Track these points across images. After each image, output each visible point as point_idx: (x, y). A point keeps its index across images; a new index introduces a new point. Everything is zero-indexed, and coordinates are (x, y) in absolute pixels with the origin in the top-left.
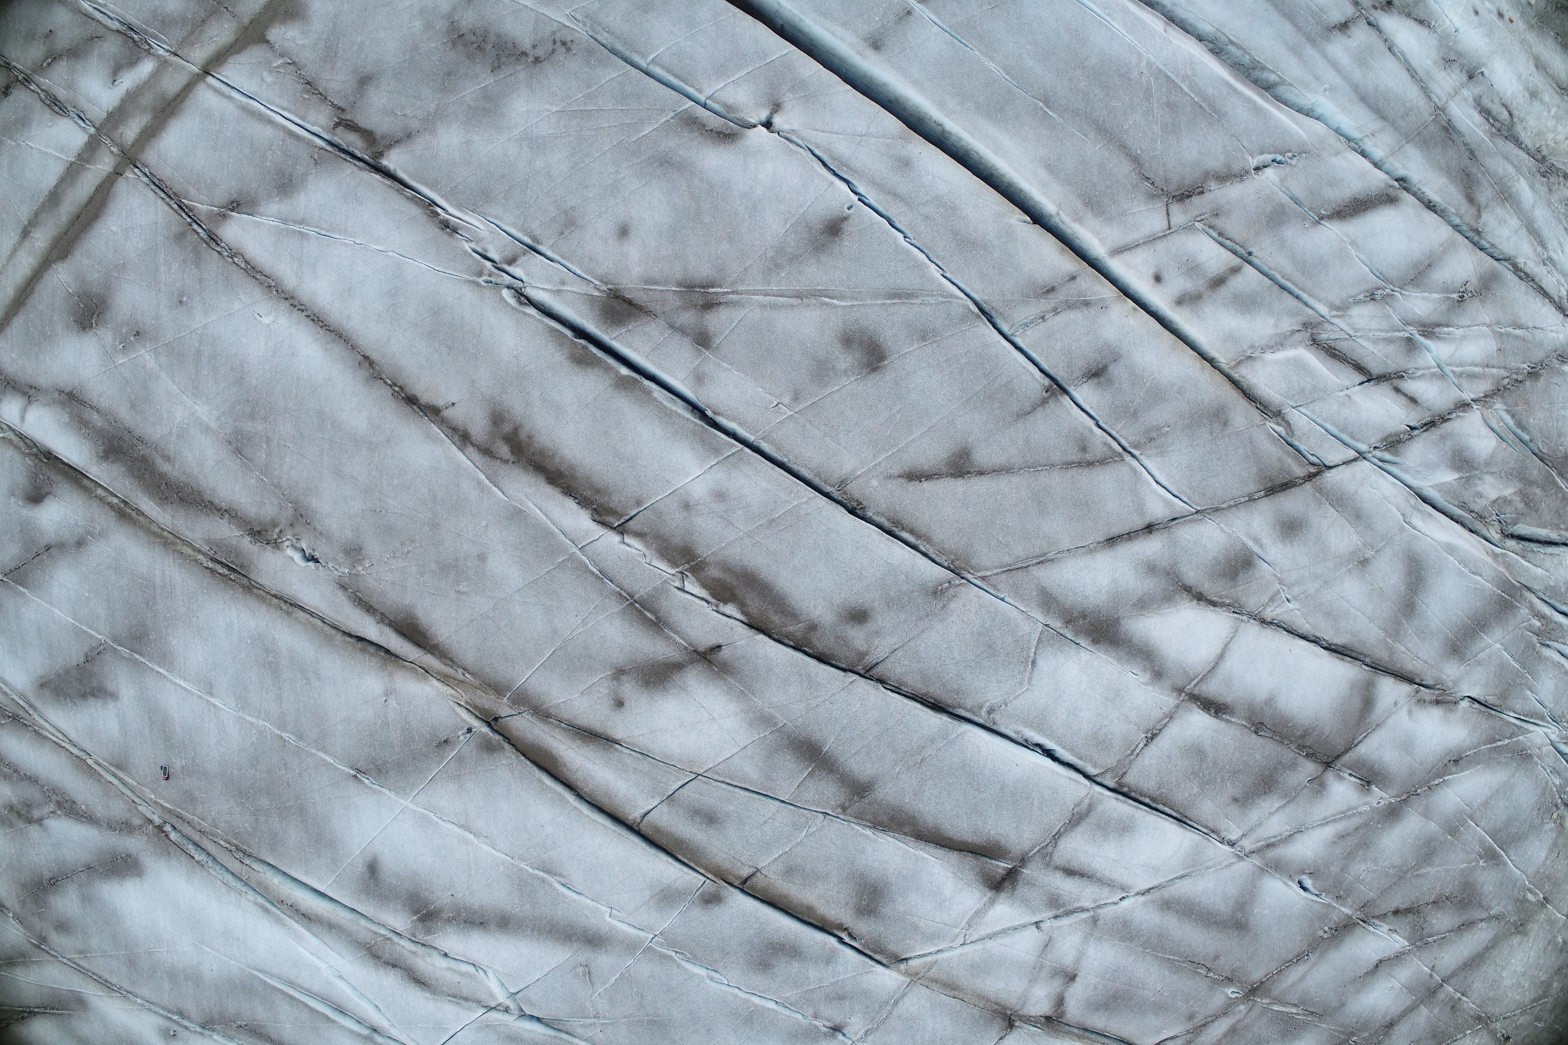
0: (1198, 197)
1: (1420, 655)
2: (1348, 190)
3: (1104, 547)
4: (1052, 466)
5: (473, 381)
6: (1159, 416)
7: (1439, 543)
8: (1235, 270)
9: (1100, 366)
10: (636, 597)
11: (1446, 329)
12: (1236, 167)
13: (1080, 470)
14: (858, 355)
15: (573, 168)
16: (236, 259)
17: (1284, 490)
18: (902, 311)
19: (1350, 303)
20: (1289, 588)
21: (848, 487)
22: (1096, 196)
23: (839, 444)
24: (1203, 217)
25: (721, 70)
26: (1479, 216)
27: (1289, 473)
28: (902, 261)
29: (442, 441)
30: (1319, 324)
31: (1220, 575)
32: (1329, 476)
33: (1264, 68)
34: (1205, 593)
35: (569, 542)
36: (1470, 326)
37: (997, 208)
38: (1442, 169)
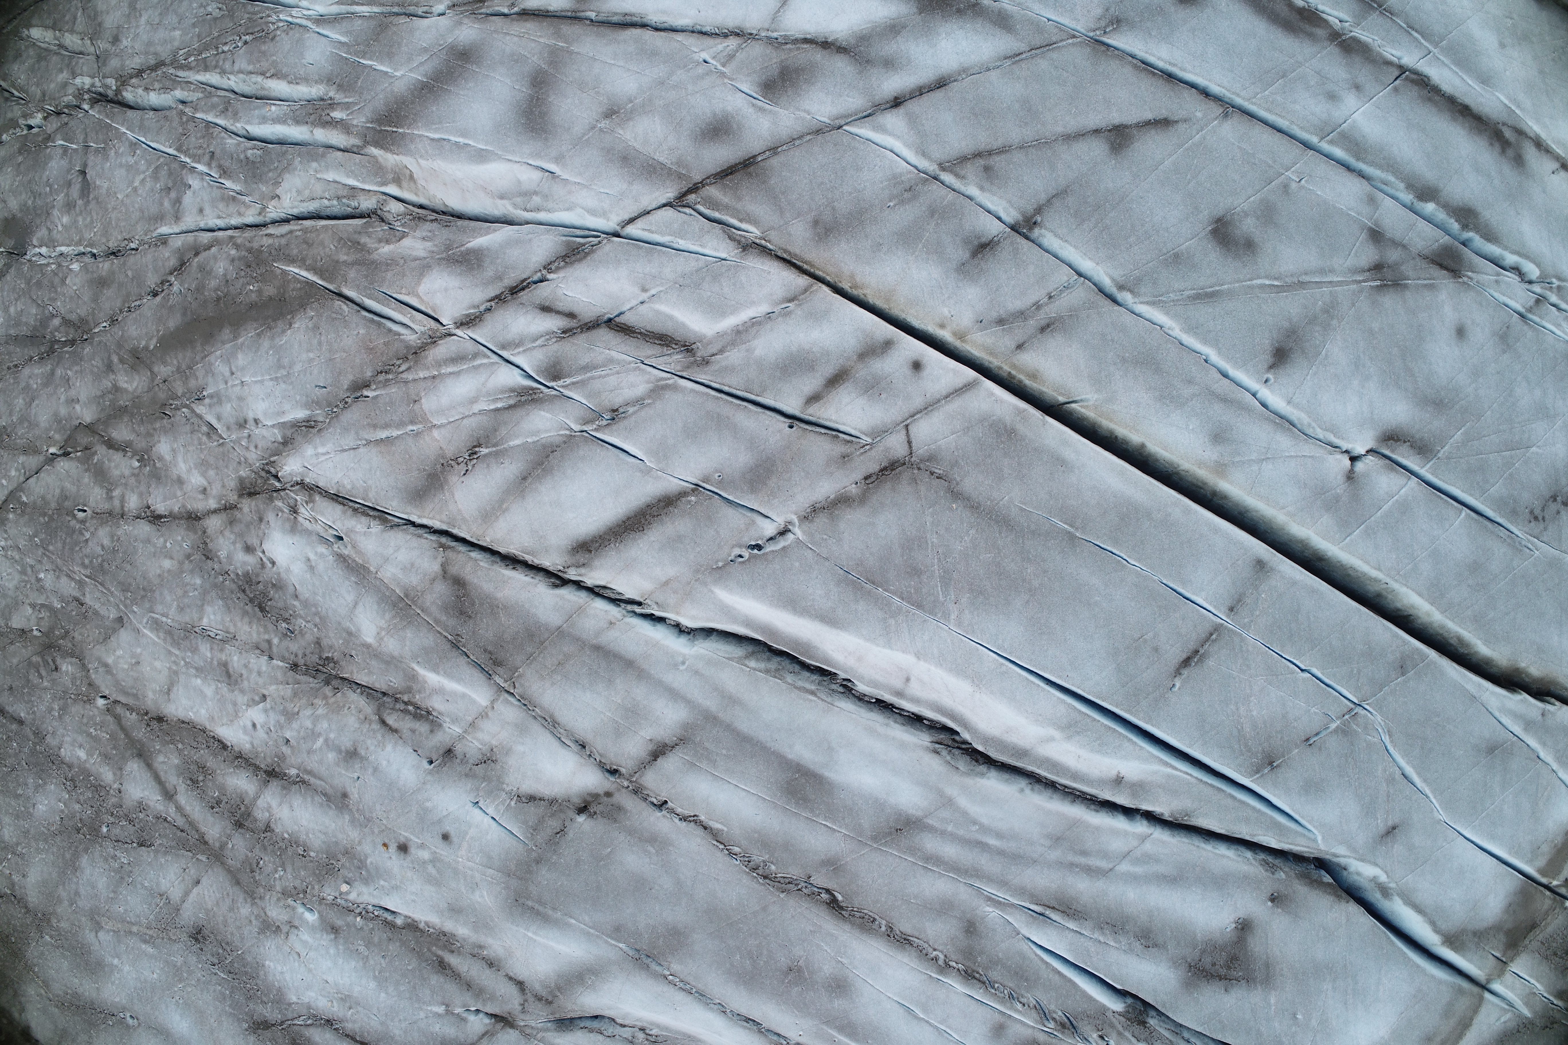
0: (871, 471)
1: (516, 39)
2: (652, 539)
3: (950, 76)
4: (1021, 148)
5: (1544, 192)
6: (904, 216)
7: (500, 158)
8: (814, 399)
9: (979, 256)
10: (1378, 12)
11: (500, 405)
12: (822, 520)
13: (988, 148)
14: (1238, 232)
15: (1511, 391)
17: (731, 167)
18: (1203, 280)
19: (649, 397)
20: (711, 71)
21: (1221, 110)
22: (1002, 442)
23: (1239, 147)
24: (862, 450)
25: (1404, 508)
26: (443, 566)
27: (725, 186)
28: (1210, 331)
29: (1554, 142)
30: (688, 367)
31: (803, 70)
32: (670, 194)
33: (767, 671)
34: (819, 49)
35: (1441, 57)
36: (463, 418)
37: (1115, 407)
38: (505, 607)
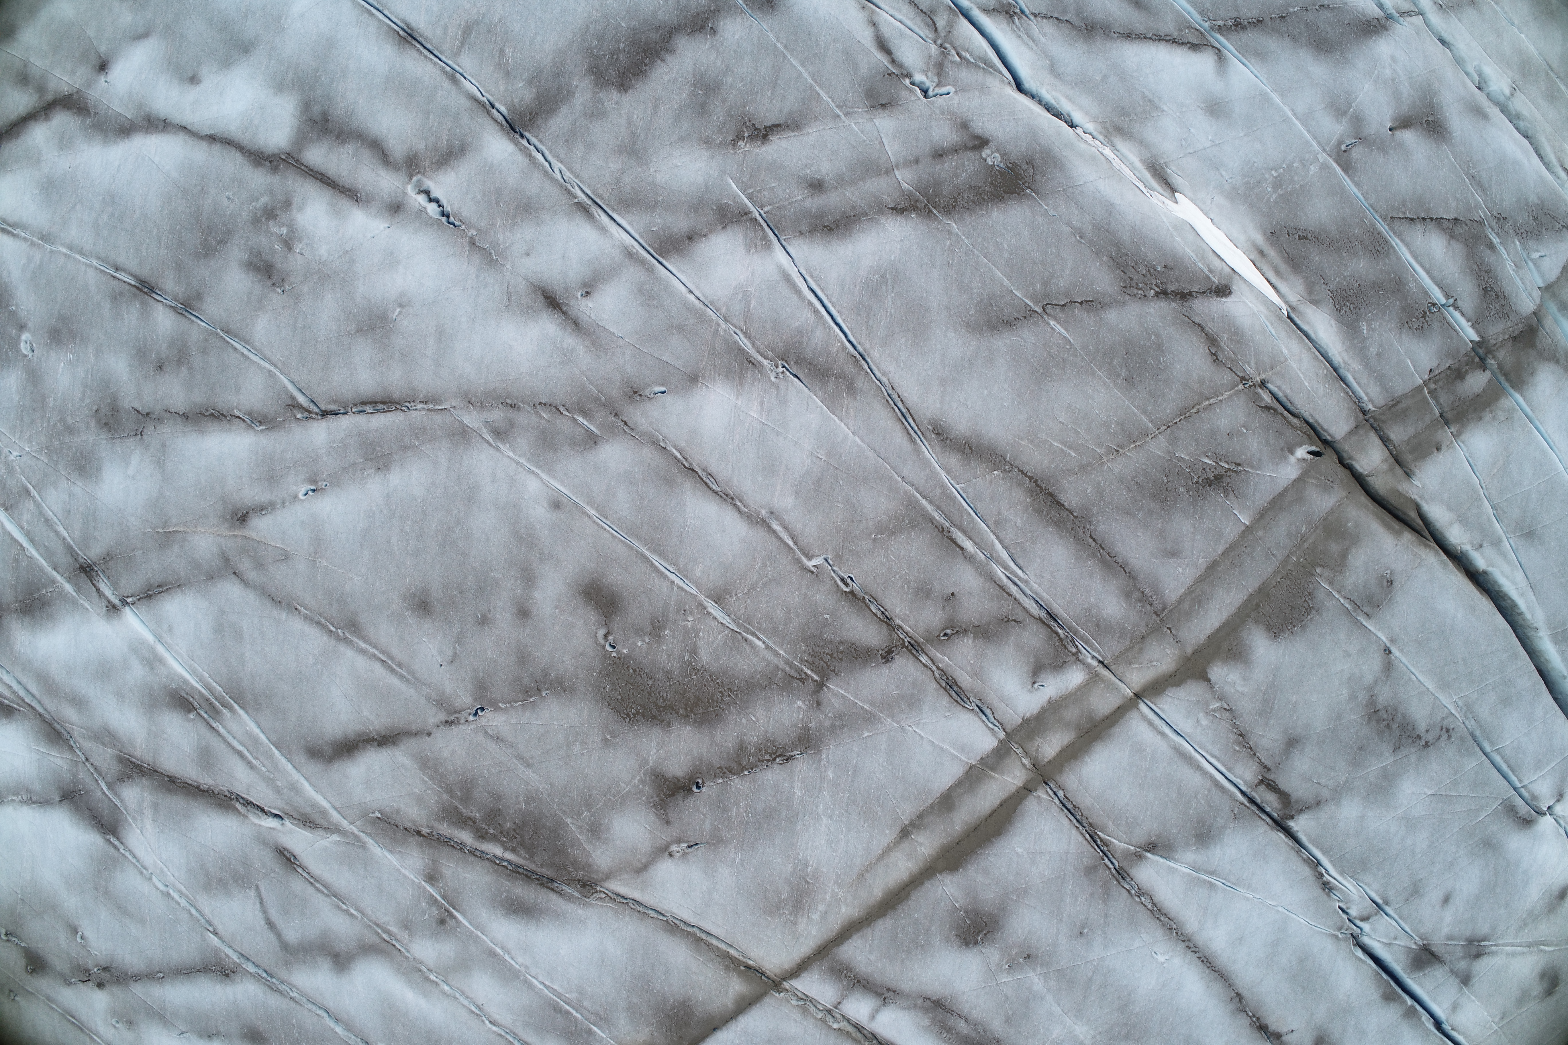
16: (1143, 899)
